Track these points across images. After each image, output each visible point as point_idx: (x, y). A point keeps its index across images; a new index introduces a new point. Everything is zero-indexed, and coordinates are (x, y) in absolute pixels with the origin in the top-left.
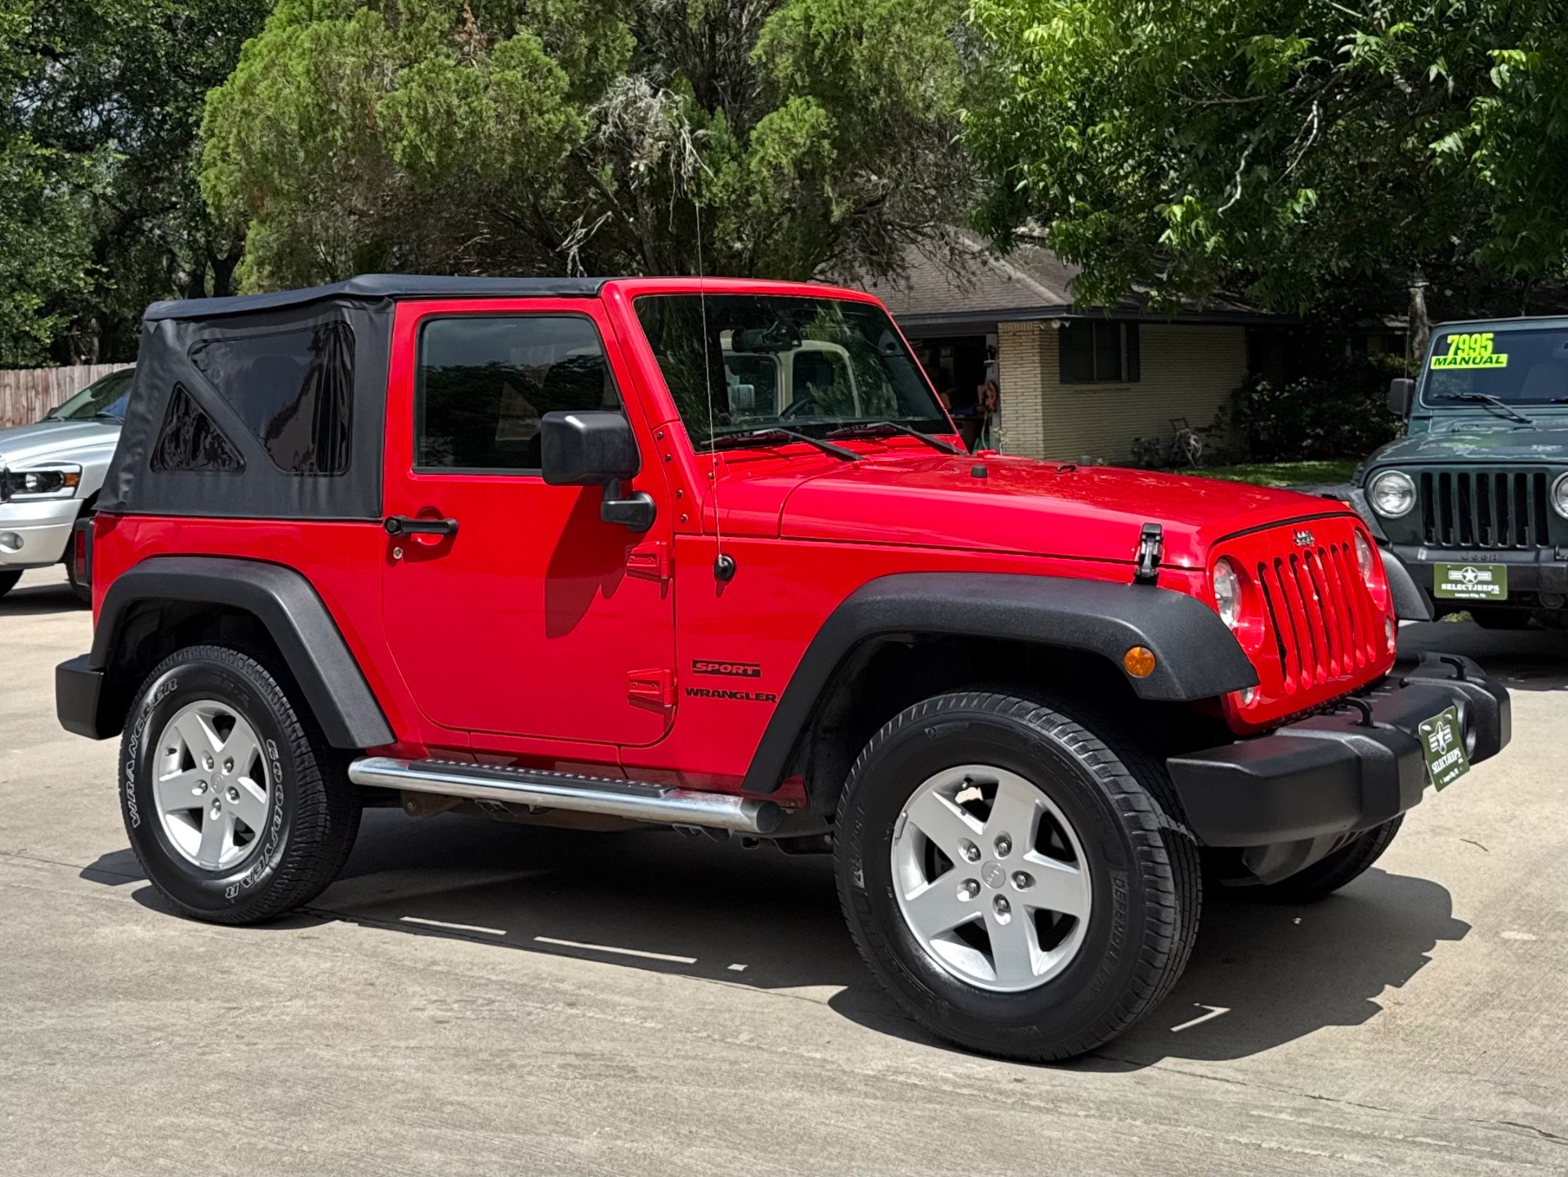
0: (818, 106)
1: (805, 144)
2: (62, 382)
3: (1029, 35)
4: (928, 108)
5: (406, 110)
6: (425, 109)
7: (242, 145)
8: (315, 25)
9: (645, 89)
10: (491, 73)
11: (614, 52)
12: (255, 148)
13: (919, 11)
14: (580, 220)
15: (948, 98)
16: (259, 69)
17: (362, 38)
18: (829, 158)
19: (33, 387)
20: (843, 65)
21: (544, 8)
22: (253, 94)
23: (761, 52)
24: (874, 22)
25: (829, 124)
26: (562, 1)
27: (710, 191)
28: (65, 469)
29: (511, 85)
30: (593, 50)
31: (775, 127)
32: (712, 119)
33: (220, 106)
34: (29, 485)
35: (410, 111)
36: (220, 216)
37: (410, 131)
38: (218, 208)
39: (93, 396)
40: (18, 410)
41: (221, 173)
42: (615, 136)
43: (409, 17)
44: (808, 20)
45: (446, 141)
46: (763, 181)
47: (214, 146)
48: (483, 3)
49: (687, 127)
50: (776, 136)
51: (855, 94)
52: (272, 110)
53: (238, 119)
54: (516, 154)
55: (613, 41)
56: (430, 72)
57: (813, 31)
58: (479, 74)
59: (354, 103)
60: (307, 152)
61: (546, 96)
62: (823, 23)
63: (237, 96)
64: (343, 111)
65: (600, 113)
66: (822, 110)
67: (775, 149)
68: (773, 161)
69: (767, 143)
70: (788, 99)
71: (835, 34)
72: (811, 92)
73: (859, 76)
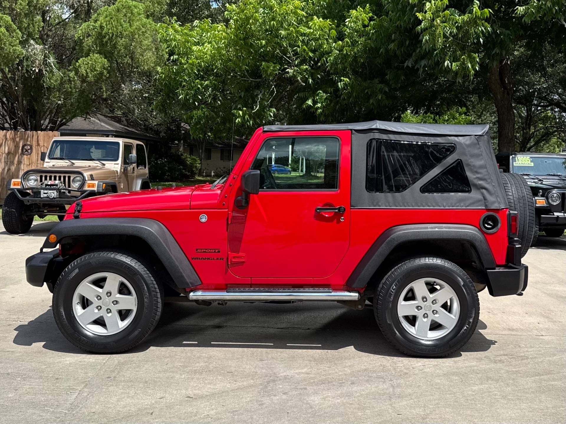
0: (104, 58)
11: (36, 27)
18: (106, 77)
20: (115, 46)
23: (80, 35)
25: (107, 65)
29: (3, 34)
44: (101, 27)
49: (51, 58)
55: (36, 23)
61: (14, 40)
62: (108, 29)
66: (106, 60)
67: (86, 71)
68: (85, 75)
69: (82, 68)
70: (90, 54)
71: (113, 34)
72: (100, 54)
73: (120, 50)
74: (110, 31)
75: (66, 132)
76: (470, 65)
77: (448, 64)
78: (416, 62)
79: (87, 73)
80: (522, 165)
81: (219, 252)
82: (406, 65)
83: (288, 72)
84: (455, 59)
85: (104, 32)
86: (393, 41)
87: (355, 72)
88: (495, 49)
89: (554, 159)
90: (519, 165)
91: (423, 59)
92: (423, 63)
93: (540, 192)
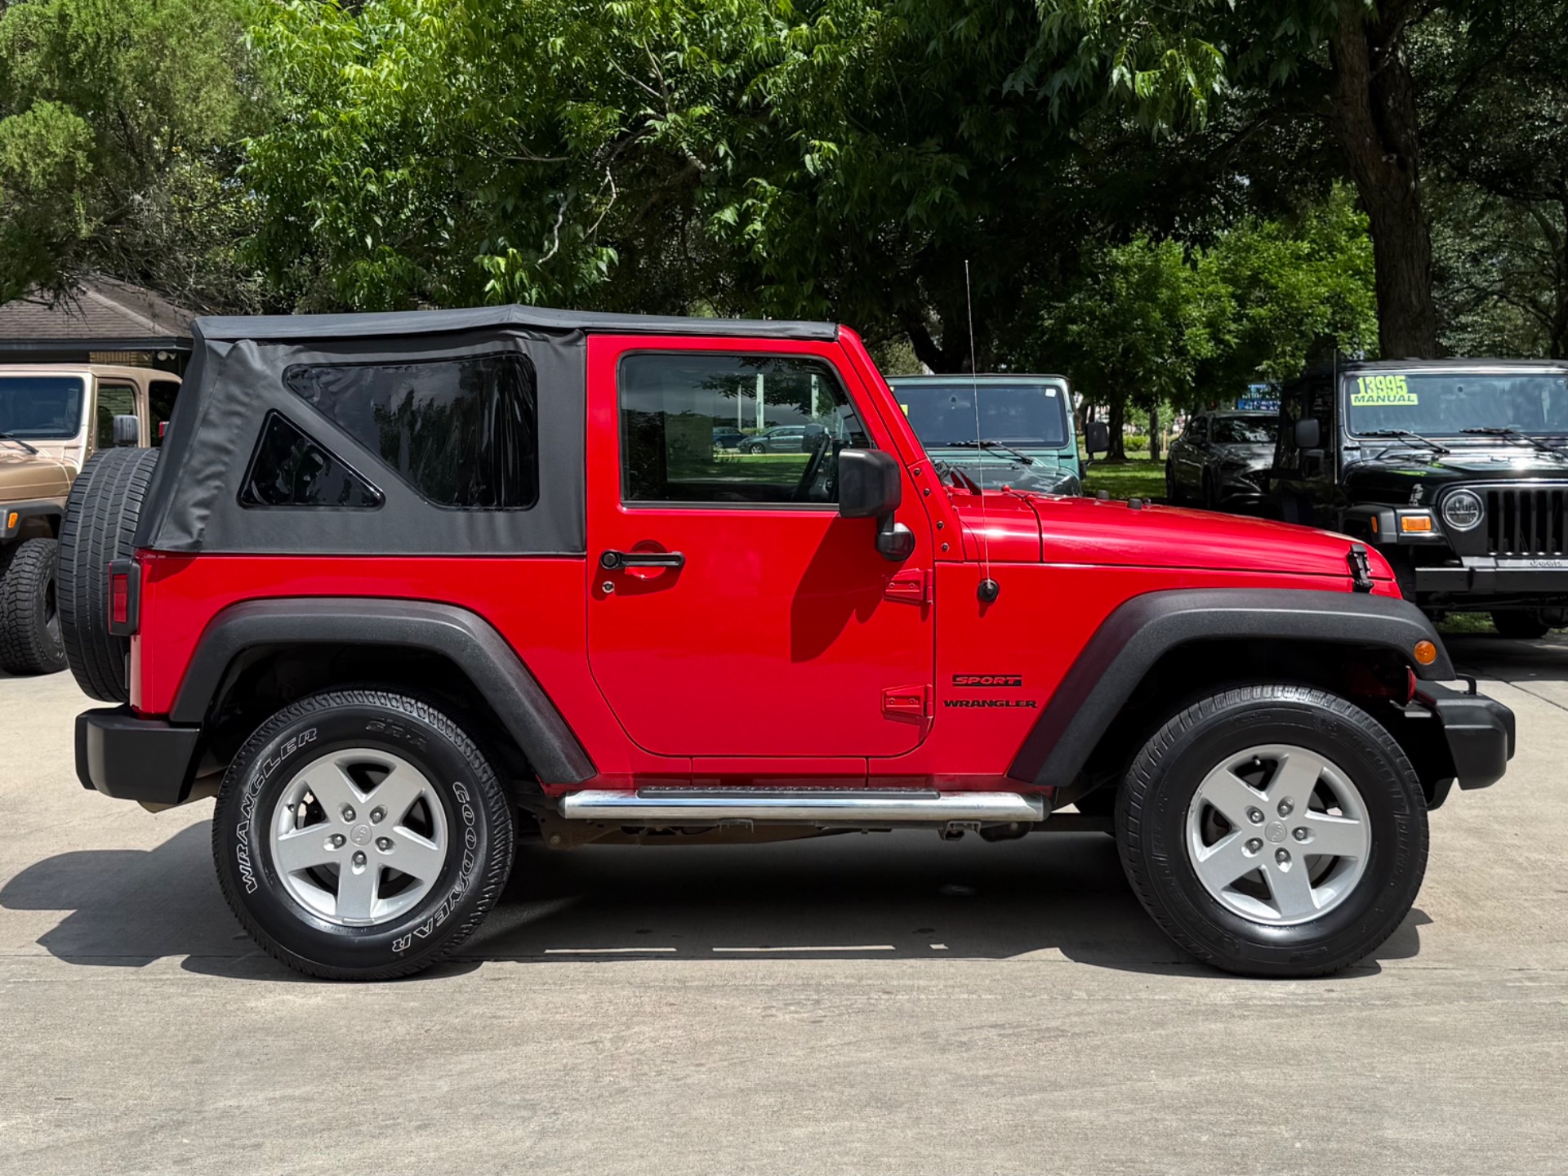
0: (74, 114)
1: (60, 154)
18: (84, 172)
20: (107, 73)
24: (144, 32)
25: (86, 134)
31: (19, 131)
44: (63, 18)
50: (21, 142)
62: (83, 24)
66: (79, 119)
67: (21, 157)
68: (18, 169)
69: (9, 148)
70: (32, 101)
71: (99, 39)
72: (64, 98)
73: (125, 87)
74: (90, 29)
75: (23, 347)
76: (1191, 79)
77: (1122, 75)
78: (1041, 79)
79: (25, 164)
80: (1380, 403)
82: (1006, 87)
83: (652, 130)
84: (1144, 60)
85: (71, 32)
86: (966, 12)
87: (859, 119)
88: (1285, 23)
89: (1488, 381)
90: (1371, 403)
91: (1060, 68)
92: (1059, 79)
93: (1415, 491)
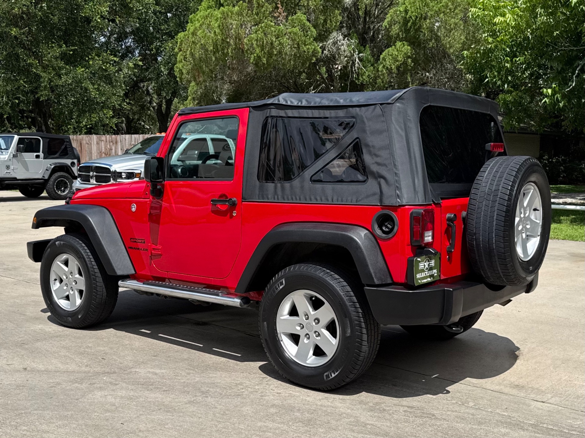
0: (408, 46)
1: (401, 61)
2: (122, 140)
3: (496, 20)
4: (451, 47)
5: (255, 42)
6: (263, 41)
7: (192, 54)
8: (222, 8)
9: (341, 37)
10: (287, 29)
11: (333, 22)
12: (197, 56)
13: (450, 9)
14: (312, 88)
15: (459, 44)
16: (198, 26)
17: (240, 14)
18: (410, 66)
19: (112, 141)
20: (419, 30)
21: (308, 4)
22: (196, 35)
23: (386, 24)
24: (432, 13)
25: (411, 52)
26: (315, 1)
27: (363, 78)
28: (136, 171)
29: (295, 34)
30: (325, 21)
31: (390, 53)
32: (365, 50)
33: (184, 39)
34: (123, 177)
35: (257, 43)
36: (181, 82)
37: (257, 50)
38: (181, 79)
39: (141, 146)
40: (106, 149)
41: (184, 65)
42: (329, 55)
43: (257, 6)
44: (406, 11)
45: (270, 55)
46: (383, 75)
47: (181, 55)
48: (285, 1)
49: (357, 53)
50: (390, 57)
51: (422, 41)
52: (203, 41)
53: (190, 45)
54: (294, 61)
55: (333, 18)
56: (265, 27)
57: (408, 16)
58: (283, 28)
59: (236, 39)
60: (216, 58)
61: (307, 39)
62: (412, 12)
63: (191, 36)
64: (232, 42)
65: (323, 46)
67: (390, 62)
68: (389, 67)
69: (387, 60)
70: (395, 42)
71: (417, 17)
72: (405, 40)
74: (414, 14)
79: (391, 65)
81: (144, 243)
